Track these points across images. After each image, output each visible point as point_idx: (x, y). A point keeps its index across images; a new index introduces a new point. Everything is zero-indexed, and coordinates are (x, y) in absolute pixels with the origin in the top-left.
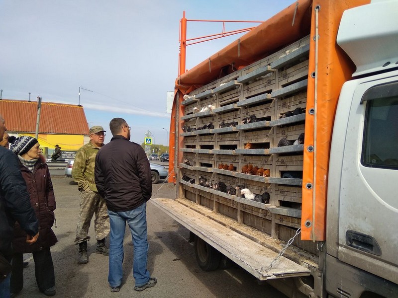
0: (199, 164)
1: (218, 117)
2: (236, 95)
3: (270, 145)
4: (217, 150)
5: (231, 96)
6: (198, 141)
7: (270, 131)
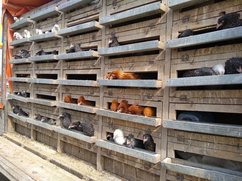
0: (35, 96)
1: (63, 41)
2: (93, 12)
3: (159, 74)
4: (62, 80)
5: (86, 15)
6: (33, 69)
7: (159, 57)
